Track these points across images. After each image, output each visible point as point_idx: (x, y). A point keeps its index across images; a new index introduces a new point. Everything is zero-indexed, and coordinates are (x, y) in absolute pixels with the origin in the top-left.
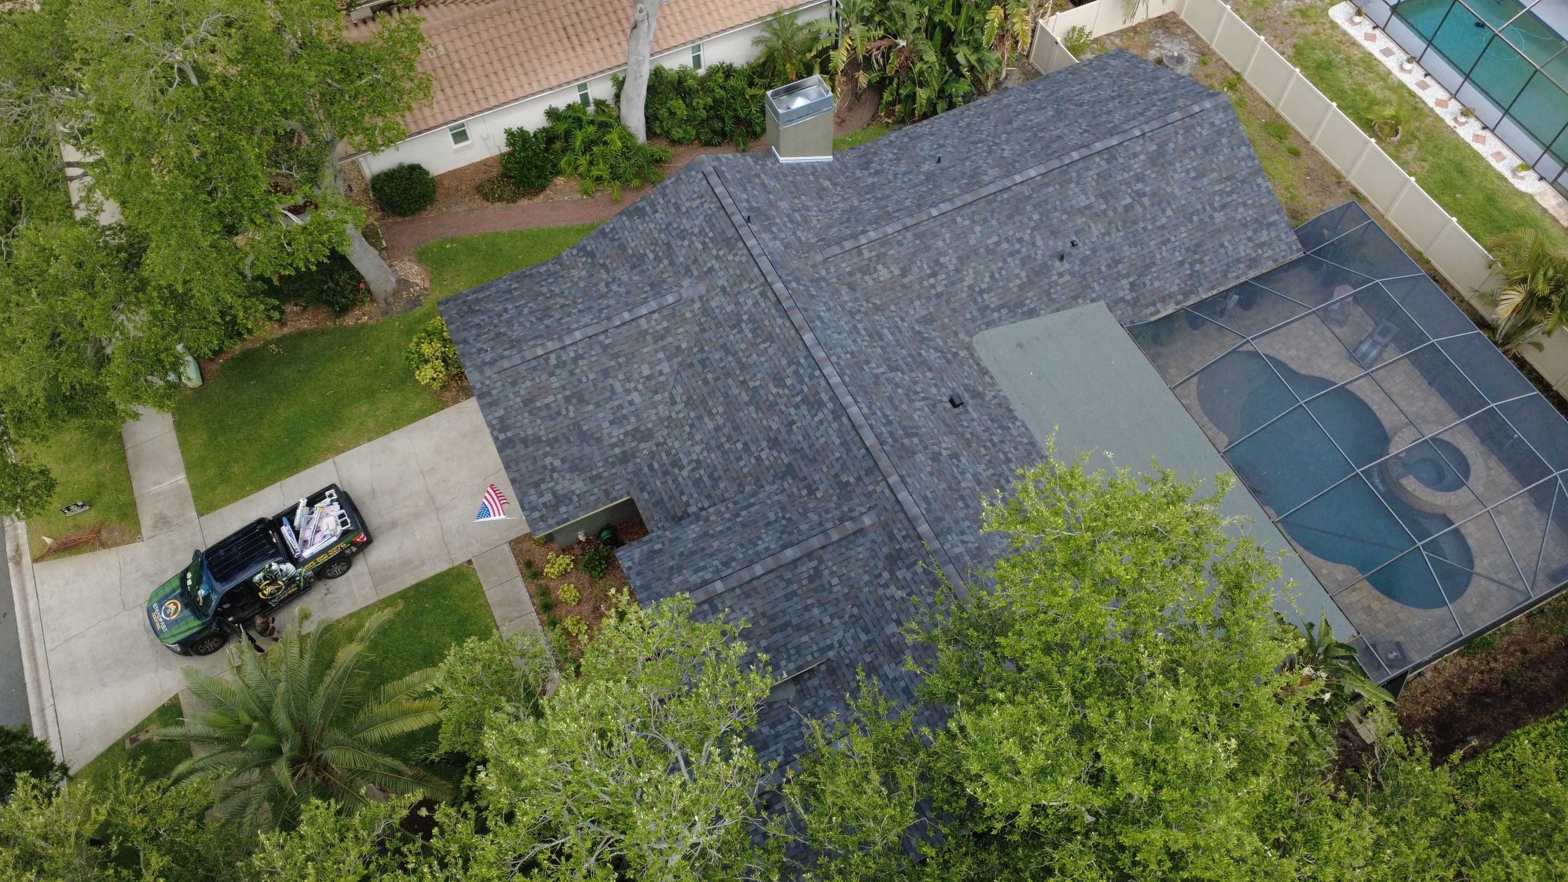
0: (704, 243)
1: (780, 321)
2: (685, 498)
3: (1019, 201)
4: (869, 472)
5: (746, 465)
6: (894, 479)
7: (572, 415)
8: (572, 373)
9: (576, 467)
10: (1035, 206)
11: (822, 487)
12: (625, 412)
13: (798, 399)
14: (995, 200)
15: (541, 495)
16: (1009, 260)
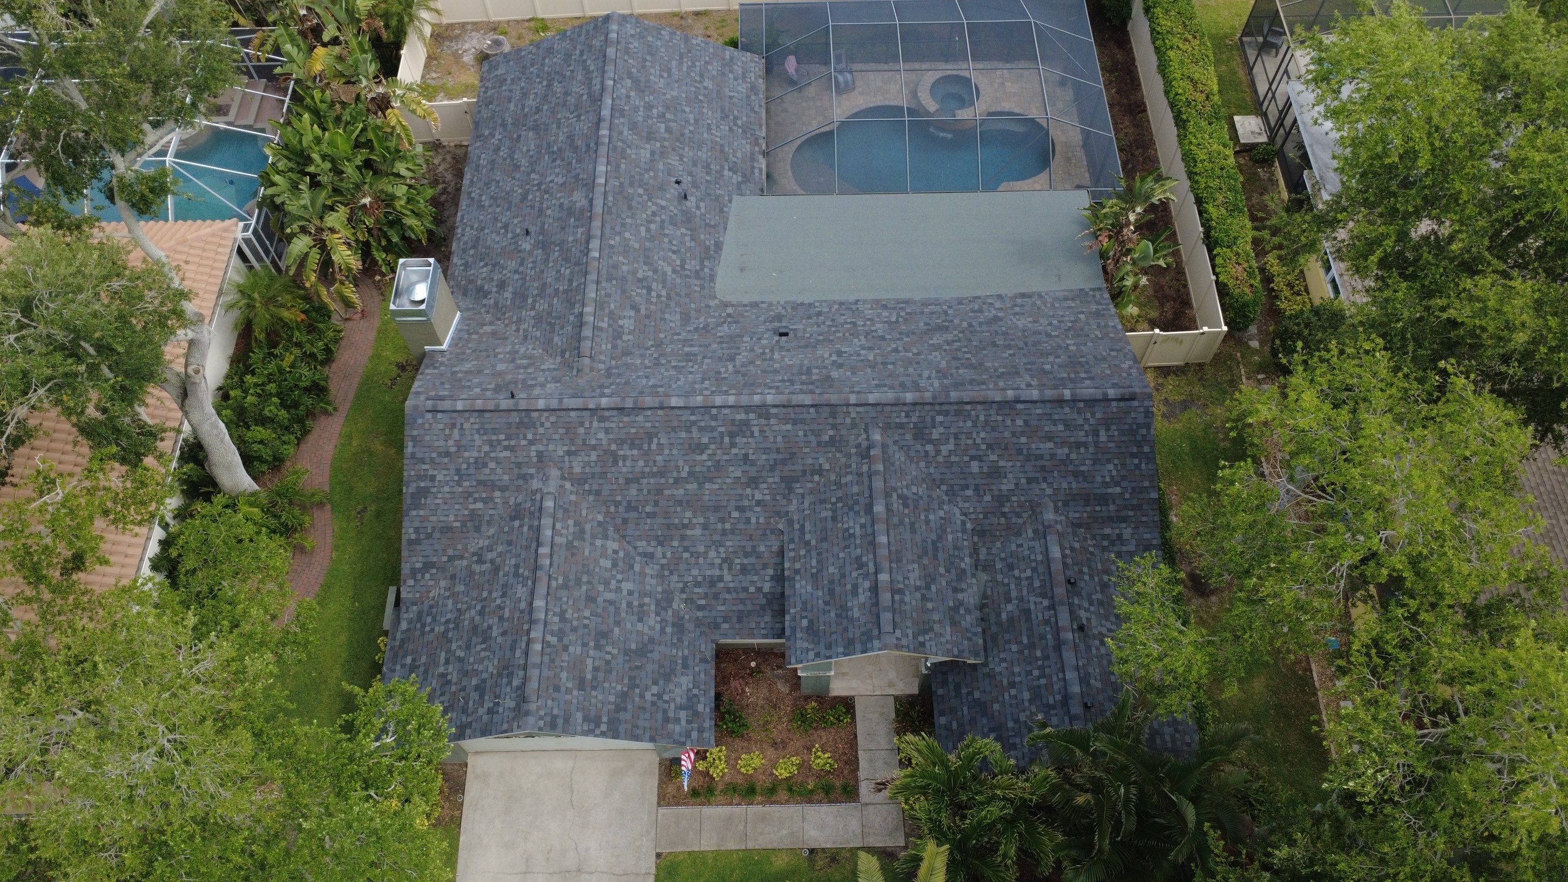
0: (506, 448)
1: (640, 418)
2: (752, 589)
3: (620, 192)
4: (833, 415)
5: (757, 517)
6: (853, 399)
7: (615, 651)
8: (574, 629)
9: (667, 676)
10: (631, 184)
11: (821, 461)
12: (636, 603)
13: (727, 440)
14: (610, 208)
15: (677, 720)
16: (666, 231)
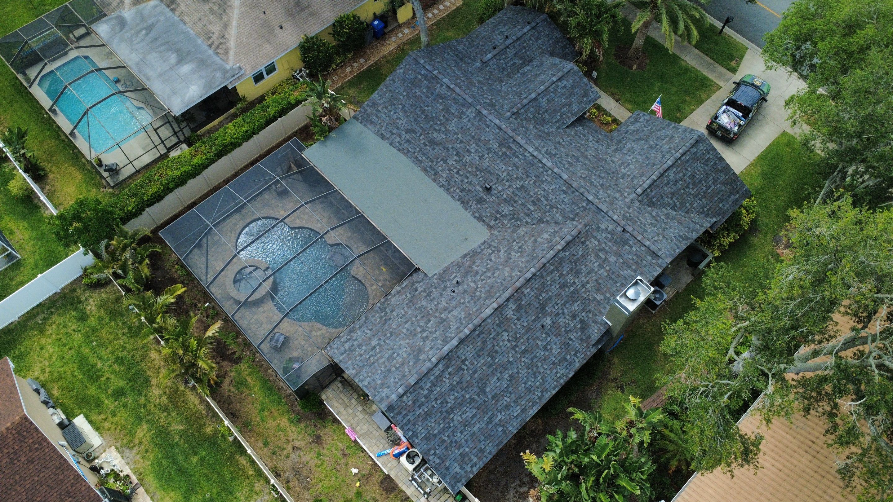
3: (490, 296)
10: (479, 298)
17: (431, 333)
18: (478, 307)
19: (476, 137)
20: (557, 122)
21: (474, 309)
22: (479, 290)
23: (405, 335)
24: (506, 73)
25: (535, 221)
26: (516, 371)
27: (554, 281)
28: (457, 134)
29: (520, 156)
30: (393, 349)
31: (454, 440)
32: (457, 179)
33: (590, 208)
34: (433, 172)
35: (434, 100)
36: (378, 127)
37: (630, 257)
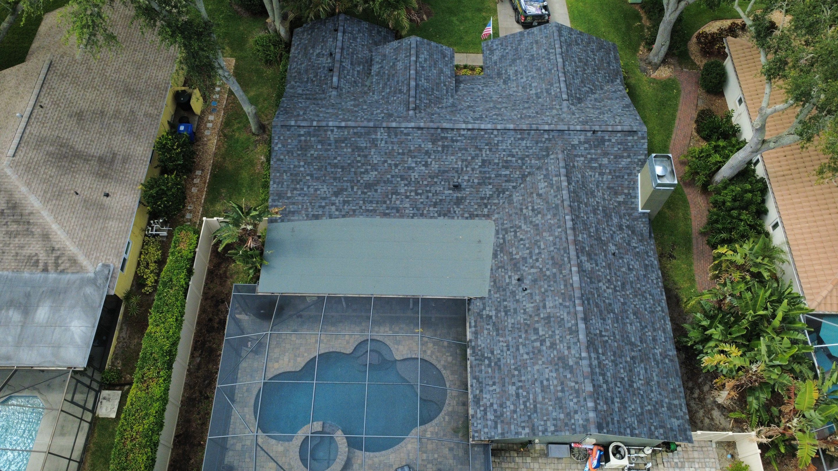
0: (591, 117)
5: (467, 99)
7: (525, 56)
10: (555, 274)
12: (519, 75)
13: (484, 116)
14: (565, 252)
17: (551, 337)
18: (562, 283)
19: (405, 151)
20: (447, 92)
21: (562, 287)
22: (544, 269)
23: (531, 359)
24: (360, 85)
25: (520, 181)
26: (633, 306)
27: (587, 213)
28: (385, 161)
29: (459, 138)
30: (536, 380)
31: (654, 403)
32: (422, 199)
33: (553, 136)
34: (394, 211)
35: (337, 147)
36: (303, 212)
37: (616, 149)
